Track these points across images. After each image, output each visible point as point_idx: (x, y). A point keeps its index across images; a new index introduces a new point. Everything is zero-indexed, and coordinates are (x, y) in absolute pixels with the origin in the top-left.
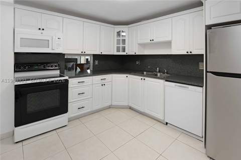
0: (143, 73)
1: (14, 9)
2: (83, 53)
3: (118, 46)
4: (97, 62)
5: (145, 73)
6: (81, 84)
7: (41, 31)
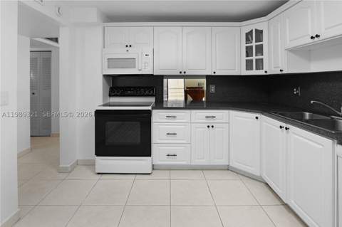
0: (303, 116)
1: (104, 27)
2: (183, 74)
3: (249, 58)
4: (213, 89)
5: (307, 115)
6: (171, 120)
7: (128, 48)
